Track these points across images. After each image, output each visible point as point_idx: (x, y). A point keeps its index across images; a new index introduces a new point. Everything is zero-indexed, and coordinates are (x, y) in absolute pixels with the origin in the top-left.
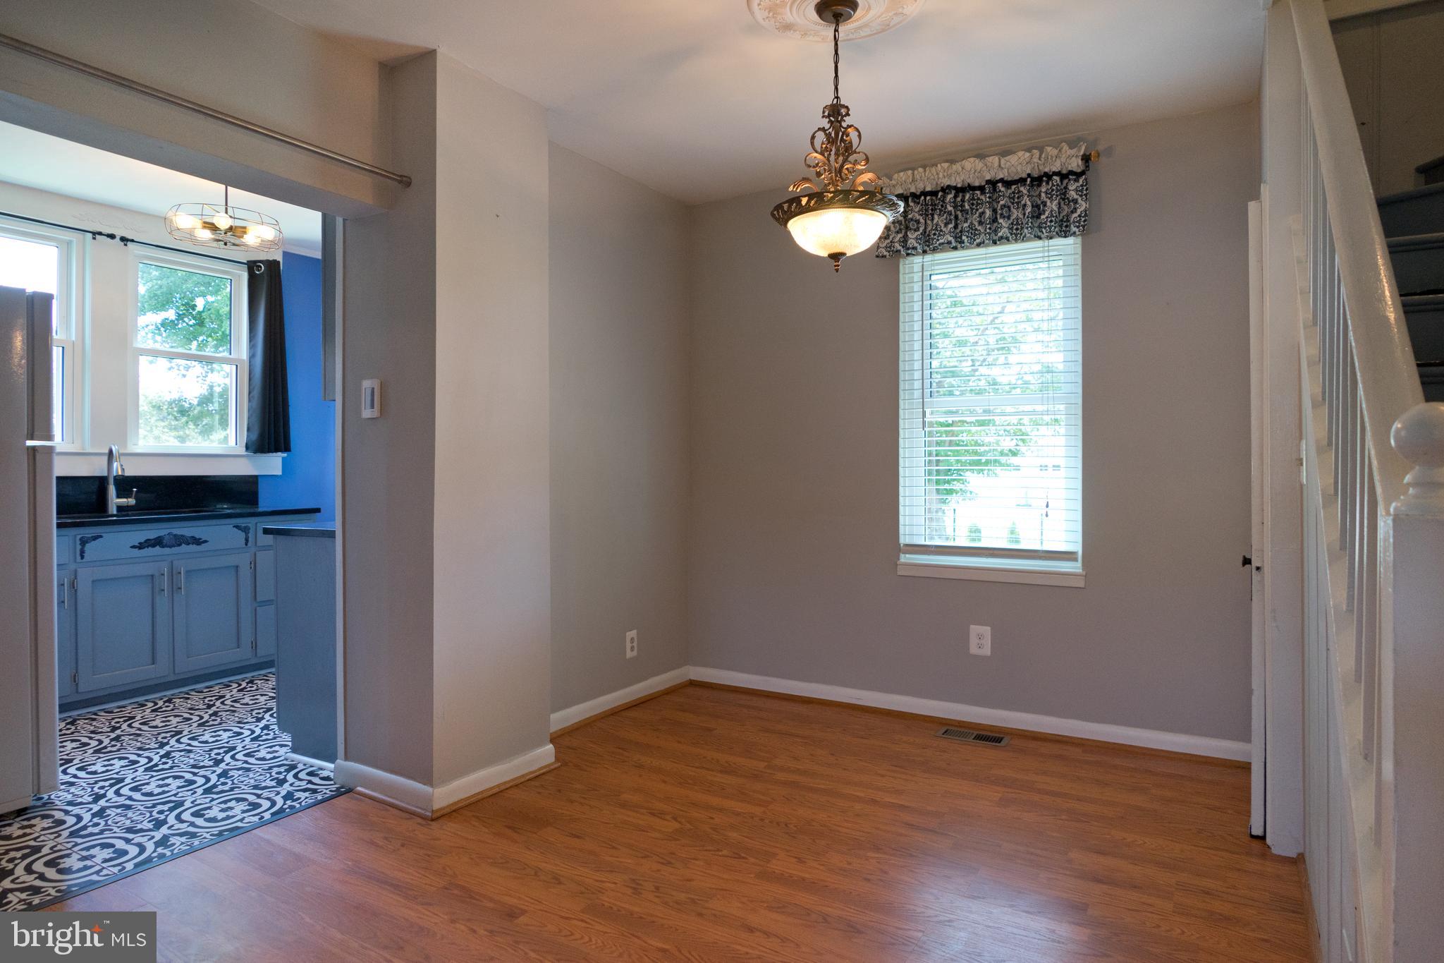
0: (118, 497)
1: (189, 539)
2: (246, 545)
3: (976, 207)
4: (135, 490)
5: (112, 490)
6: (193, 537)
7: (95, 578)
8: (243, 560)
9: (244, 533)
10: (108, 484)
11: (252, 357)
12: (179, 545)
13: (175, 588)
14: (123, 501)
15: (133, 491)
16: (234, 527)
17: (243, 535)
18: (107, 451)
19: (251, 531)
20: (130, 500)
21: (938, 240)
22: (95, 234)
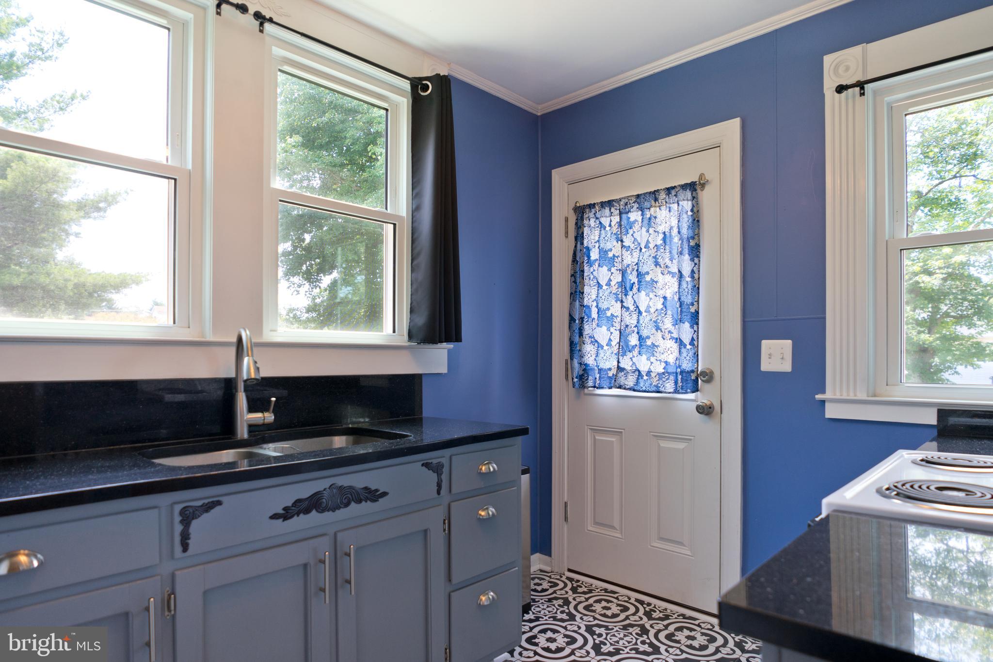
0: (252, 409)
1: (359, 491)
2: (439, 493)
4: (273, 399)
5: (242, 400)
6: (366, 488)
8: (434, 519)
9: (436, 475)
10: (237, 391)
11: (415, 210)
12: (347, 505)
13: (340, 582)
14: (257, 417)
16: (423, 465)
17: (434, 477)
18: (234, 339)
19: (445, 470)
20: (266, 414)
22: (220, 4)
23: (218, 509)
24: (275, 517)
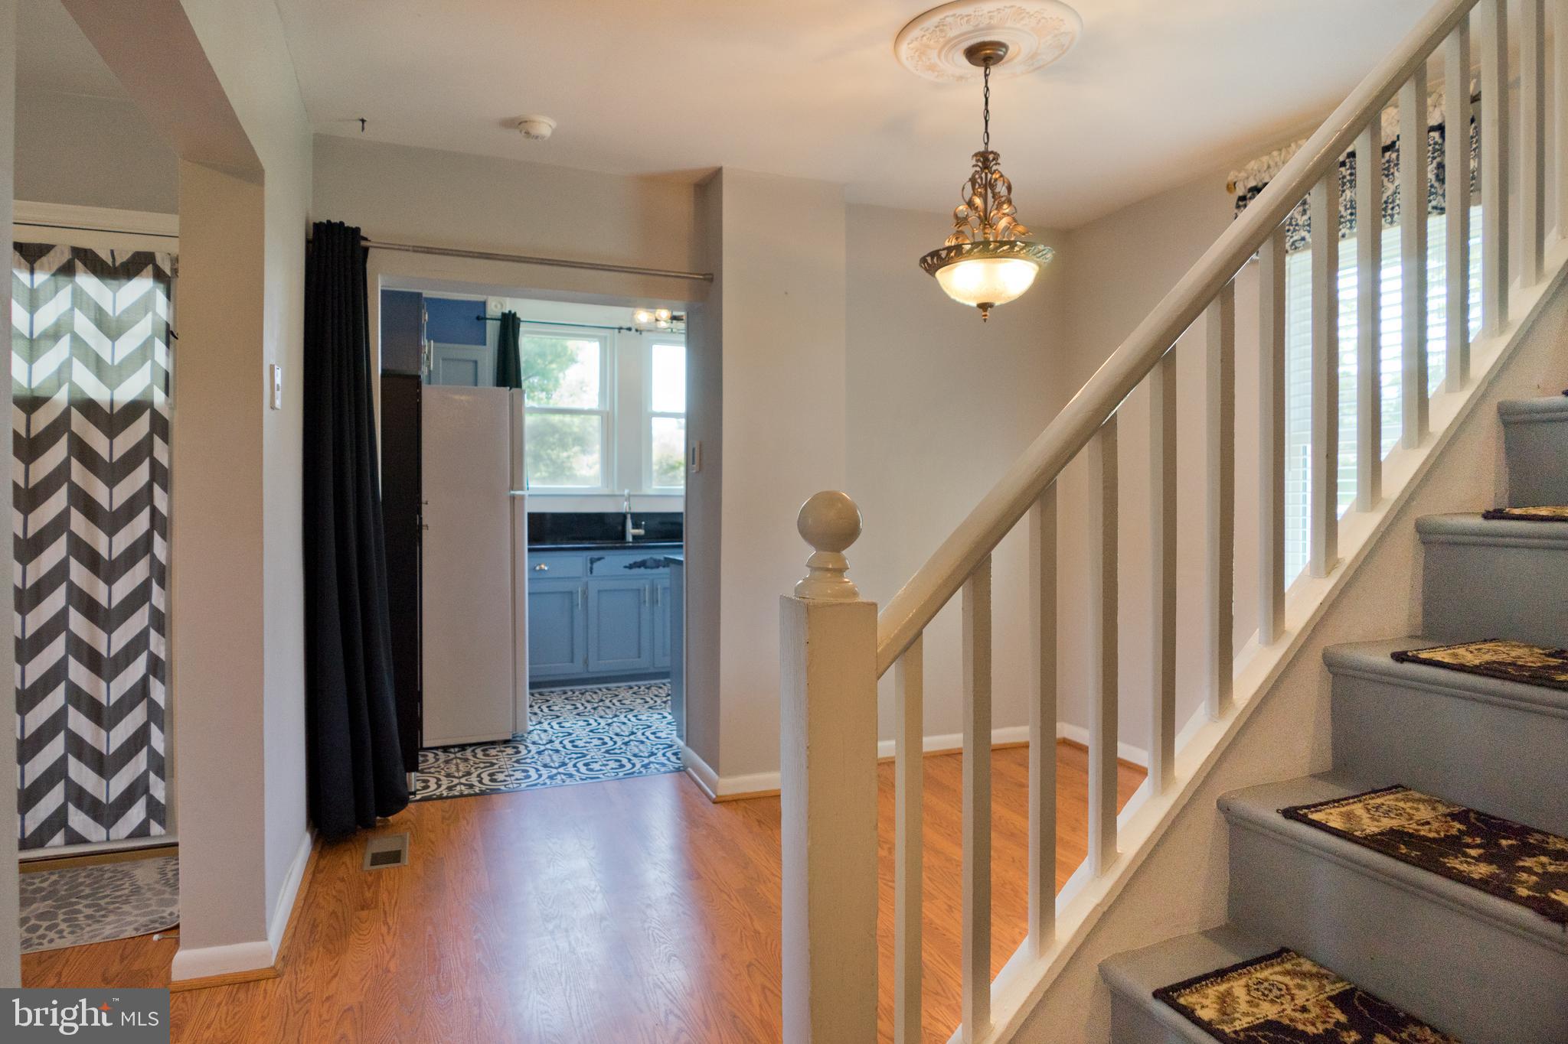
0: (633, 528)
3: (1342, 187)
4: (643, 523)
5: (629, 523)
7: (601, 589)
10: (625, 518)
12: (658, 567)
13: (654, 601)
14: (636, 531)
15: (641, 524)
20: (640, 530)
21: (1292, 237)
22: (620, 329)
23: (602, 561)
24: (626, 567)
